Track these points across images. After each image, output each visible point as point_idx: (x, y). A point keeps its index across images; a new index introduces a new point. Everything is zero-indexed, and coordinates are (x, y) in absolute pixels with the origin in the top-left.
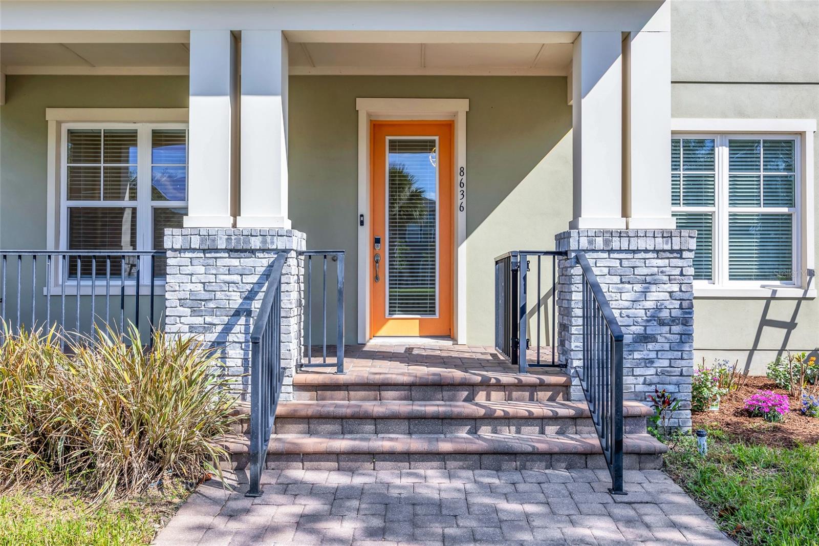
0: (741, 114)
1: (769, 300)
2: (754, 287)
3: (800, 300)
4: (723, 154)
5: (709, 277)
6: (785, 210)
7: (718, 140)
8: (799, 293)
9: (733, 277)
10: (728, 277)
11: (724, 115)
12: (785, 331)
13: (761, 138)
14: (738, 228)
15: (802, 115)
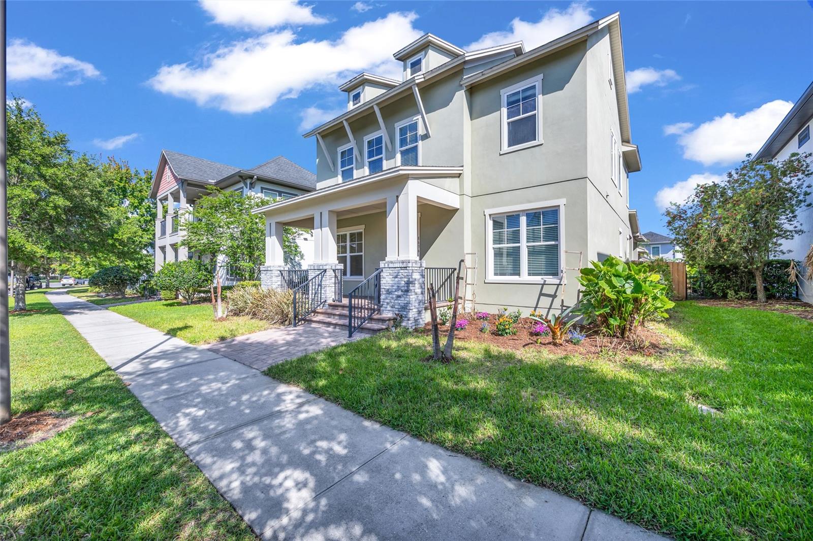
0: (529, 202)
1: (543, 285)
2: (538, 279)
3: (558, 285)
4: (523, 220)
5: (519, 275)
6: (553, 243)
7: (521, 214)
8: (557, 282)
9: (529, 274)
10: (527, 274)
11: (522, 203)
12: (551, 299)
13: (541, 211)
14: (532, 252)
15: (558, 197)
